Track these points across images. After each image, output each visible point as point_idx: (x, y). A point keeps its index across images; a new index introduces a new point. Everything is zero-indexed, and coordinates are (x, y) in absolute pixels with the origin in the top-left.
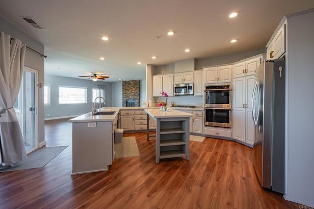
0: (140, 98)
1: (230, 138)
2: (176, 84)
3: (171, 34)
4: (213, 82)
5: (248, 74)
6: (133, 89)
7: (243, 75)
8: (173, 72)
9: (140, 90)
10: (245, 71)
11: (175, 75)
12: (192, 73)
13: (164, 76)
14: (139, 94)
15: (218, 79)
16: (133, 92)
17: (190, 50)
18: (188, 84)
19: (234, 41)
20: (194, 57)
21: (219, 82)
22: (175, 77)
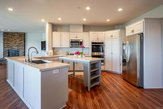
0: (25, 48)
1: (104, 70)
2: (71, 40)
3: (88, 8)
4: (96, 40)
5: (113, 38)
6: (18, 40)
7: (111, 38)
8: (69, 31)
9: (25, 42)
10: (112, 36)
11: (71, 33)
12: (82, 33)
13: (62, 33)
14: (25, 45)
15: (98, 39)
16: (18, 42)
17: (86, 19)
18: (80, 40)
19: (108, 20)
20: (83, 24)
21: (99, 40)
22: (70, 35)
